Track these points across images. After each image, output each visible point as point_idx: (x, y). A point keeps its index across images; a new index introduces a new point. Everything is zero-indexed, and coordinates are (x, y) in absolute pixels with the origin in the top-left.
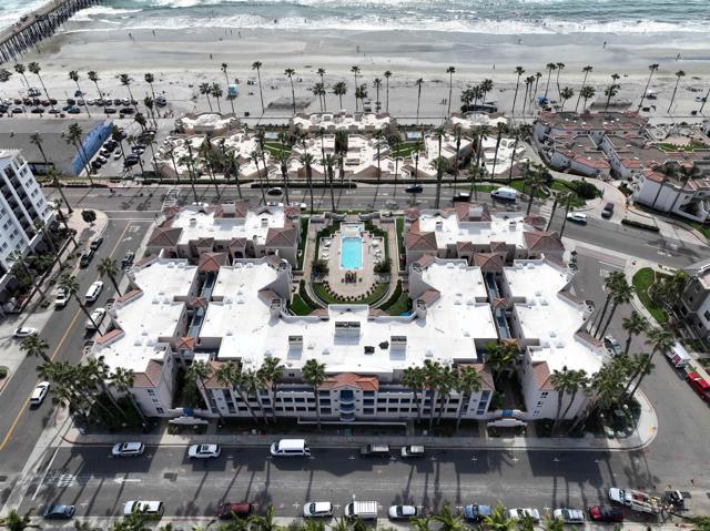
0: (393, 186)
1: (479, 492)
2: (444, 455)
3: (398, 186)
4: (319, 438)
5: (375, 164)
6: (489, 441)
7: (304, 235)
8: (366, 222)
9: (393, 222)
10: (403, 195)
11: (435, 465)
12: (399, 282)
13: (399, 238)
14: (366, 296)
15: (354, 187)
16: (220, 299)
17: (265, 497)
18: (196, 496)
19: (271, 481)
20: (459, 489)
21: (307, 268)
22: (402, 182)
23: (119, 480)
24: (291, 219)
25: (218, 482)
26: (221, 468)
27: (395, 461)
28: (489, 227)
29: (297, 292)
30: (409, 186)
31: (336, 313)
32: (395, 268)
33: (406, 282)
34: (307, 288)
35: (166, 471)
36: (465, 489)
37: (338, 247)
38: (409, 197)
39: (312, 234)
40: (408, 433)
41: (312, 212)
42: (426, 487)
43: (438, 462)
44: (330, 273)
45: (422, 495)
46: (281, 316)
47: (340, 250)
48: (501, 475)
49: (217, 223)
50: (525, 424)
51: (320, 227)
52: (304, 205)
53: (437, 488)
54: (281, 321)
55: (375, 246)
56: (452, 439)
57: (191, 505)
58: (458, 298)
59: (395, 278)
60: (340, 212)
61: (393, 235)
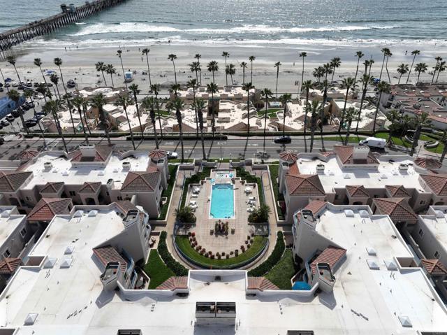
0: (263, 138)
3: (267, 138)
5: (245, 121)
7: (171, 182)
8: (237, 169)
9: (266, 168)
10: (273, 145)
12: (280, 233)
13: (274, 185)
14: (240, 252)
15: (225, 139)
16: (36, 262)
21: (170, 218)
22: (270, 135)
24: (156, 162)
28: (376, 170)
29: (156, 247)
30: (278, 138)
31: (200, 283)
32: (273, 218)
33: (289, 235)
34: (169, 243)
37: (208, 194)
38: (279, 147)
39: (180, 180)
41: (183, 161)
44: (197, 223)
46: (117, 289)
47: (210, 198)
49: (74, 167)
51: (189, 174)
52: (174, 154)
54: (116, 298)
55: (248, 193)
58: (372, 260)
59: (275, 230)
60: (211, 161)
61: (266, 181)
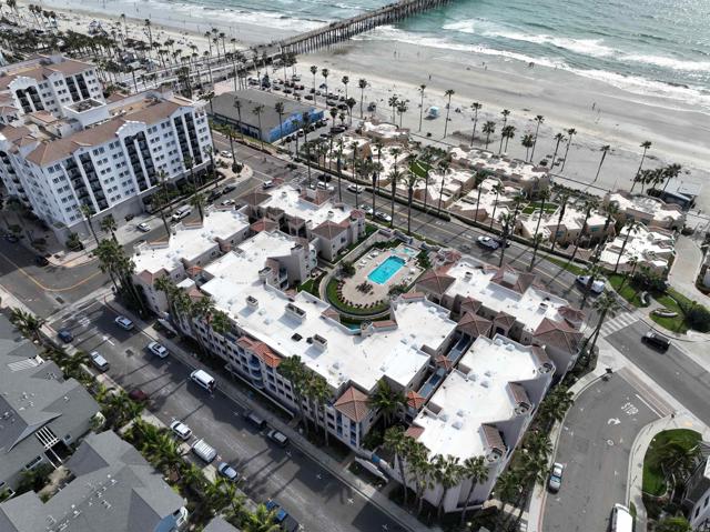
1: (295, 501)
2: (300, 457)
4: (229, 387)
5: (489, 209)
6: (344, 472)
7: (362, 239)
8: (423, 251)
11: (286, 459)
15: (448, 220)
16: (241, 251)
17: (162, 400)
18: (129, 374)
19: (176, 394)
20: (284, 488)
23: (105, 338)
25: (149, 373)
26: (158, 367)
27: (261, 436)
28: (518, 298)
29: (315, 278)
34: (324, 280)
35: (131, 349)
36: (288, 492)
37: (380, 261)
39: (370, 241)
40: (290, 423)
41: (390, 227)
42: (262, 469)
43: (290, 458)
44: (353, 276)
45: (254, 472)
46: (265, 282)
48: (326, 502)
50: (387, 480)
51: (380, 239)
53: (269, 475)
54: (262, 286)
56: (317, 450)
57: (122, 377)
58: (408, 338)
